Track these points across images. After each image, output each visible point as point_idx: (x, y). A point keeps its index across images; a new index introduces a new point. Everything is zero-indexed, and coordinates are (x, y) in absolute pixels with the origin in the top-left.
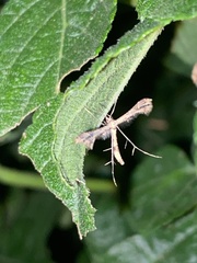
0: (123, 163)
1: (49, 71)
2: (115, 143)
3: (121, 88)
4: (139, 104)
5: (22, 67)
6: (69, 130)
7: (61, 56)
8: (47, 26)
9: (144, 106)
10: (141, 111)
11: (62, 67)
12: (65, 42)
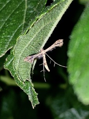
1: (19, 29)
5: (6, 28)
7: (24, 22)
8: (18, 8)
9: (59, 43)
10: (58, 45)
11: (24, 27)
12: (26, 15)
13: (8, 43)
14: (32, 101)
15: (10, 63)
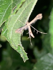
0: (34, 37)
1: (9, 8)
2: (30, 31)
3: (31, 11)
4: (37, 16)
6: (14, 28)
7: (12, 2)
9: (39, 17)
10: (38, 19)
11: (13, 6)
13: (3, 18)
14: (23, 58)
15: (5, 32)
